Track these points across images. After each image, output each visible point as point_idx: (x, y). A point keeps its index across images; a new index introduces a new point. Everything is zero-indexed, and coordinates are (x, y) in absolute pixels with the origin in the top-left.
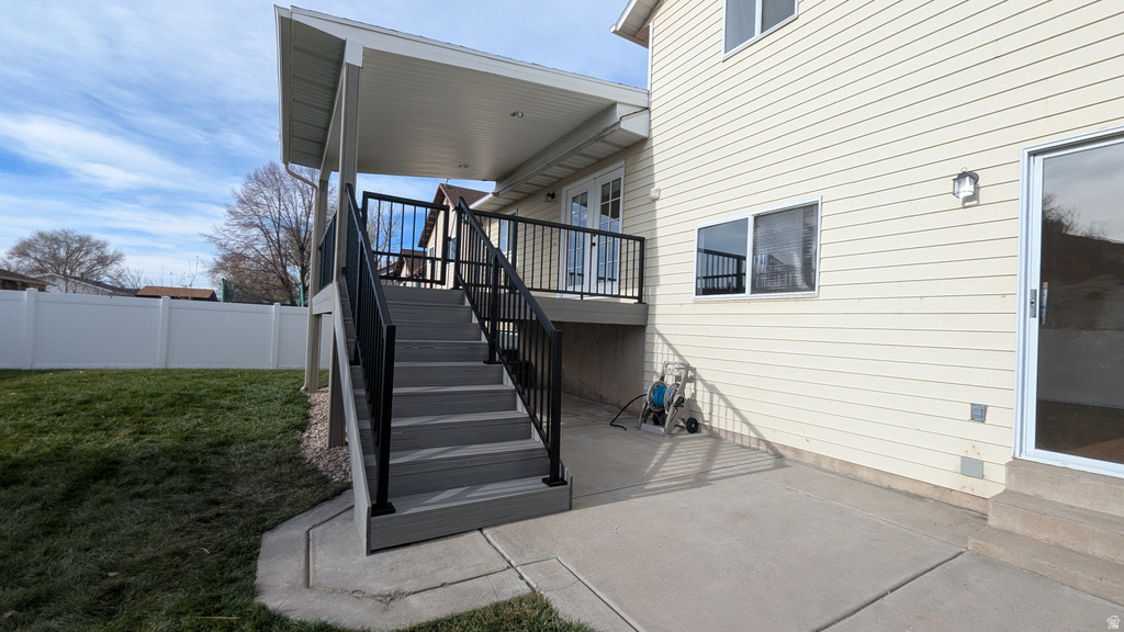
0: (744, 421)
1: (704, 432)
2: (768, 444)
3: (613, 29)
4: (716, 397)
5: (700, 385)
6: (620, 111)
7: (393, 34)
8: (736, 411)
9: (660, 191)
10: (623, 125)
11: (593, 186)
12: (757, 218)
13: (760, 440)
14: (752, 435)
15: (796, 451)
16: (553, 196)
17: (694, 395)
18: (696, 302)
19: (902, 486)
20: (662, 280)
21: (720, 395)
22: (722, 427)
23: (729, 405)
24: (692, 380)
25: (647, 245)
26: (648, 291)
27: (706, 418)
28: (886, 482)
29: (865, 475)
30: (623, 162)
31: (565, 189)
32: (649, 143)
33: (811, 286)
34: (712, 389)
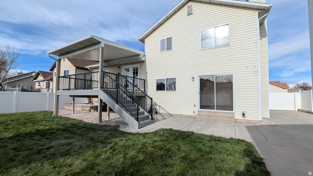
0: (165, 111)
1: (158, 114)
2: (169, 114)
3: (138, 39)
4: (160, 108)
5: (157, 106)
6: (141, 56)
7: (109, 41)
8: (164, 109)
9: (148, 71)
10: (142, 59)
11: (131, 68)
12: (167, 79)
13: (168, 113)
14: (166, 112)
15: (174, 114)
16: (119, 67)
17: (156, 108)
18: (156, 92)
19: (187, 116)
20: (149, 88)
21: (161, 107)
22: (162, 112)
23: (163, 109)
24: (156, 105)
25: (146, 81)
26: (146, 89)
27: (159, 111)
28: (185, 116)
29: (183, 116)
30: (139, 64)
31: (122, 66)
32: (145, 62)
33: (175, 90)
34: (160, 106)
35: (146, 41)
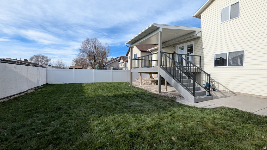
0: (226, 88)
1: (216, 91)
2: (232, 92)
3: (193, 16)
4: (219, 85)
5: (215, 83)
6: (197, 32)
8: (224, 87)
9: (204, 47)
10: (197, 35)
11: (185, 46)
12: (229, 53)
13: (230, 91)
14: (227, 90)
15: (239, 93)
16: (174, 47)
17: (214, 84)
18: (214, 68)
20: (205, 64)
21: (220, 84)
22: (221, 89)
23: (223, 86)
24: (213, 82)
25: (201, 57)
26: (202, 66)
27: (217, 88)
28: (258, 97)
29: (254, 96)
30: (194, 41)
31: (177, 46)
32: (201, 38)
33: (242, 64)
34: (218, 83)
35: (202, 15)
